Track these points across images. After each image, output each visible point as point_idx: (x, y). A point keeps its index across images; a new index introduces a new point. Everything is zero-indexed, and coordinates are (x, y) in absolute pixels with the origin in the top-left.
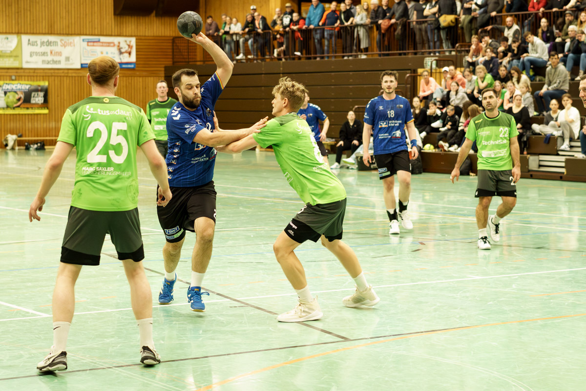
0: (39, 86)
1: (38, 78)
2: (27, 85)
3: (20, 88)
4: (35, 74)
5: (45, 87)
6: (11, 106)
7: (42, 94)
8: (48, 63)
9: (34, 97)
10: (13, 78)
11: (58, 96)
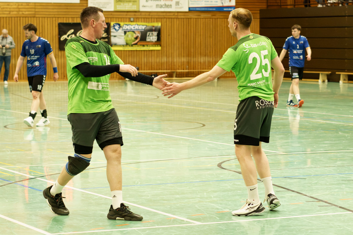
0: (153, 26)
1: (153, 19)
2: (143, 25)
3: (138, 28)
4: (150, 17)
5: (158, 27)
6: (130, 44)
7: (155, 33)
8: (161, 7)
9: (149, 36)
10: (132, 19)
11: (169, 35)
